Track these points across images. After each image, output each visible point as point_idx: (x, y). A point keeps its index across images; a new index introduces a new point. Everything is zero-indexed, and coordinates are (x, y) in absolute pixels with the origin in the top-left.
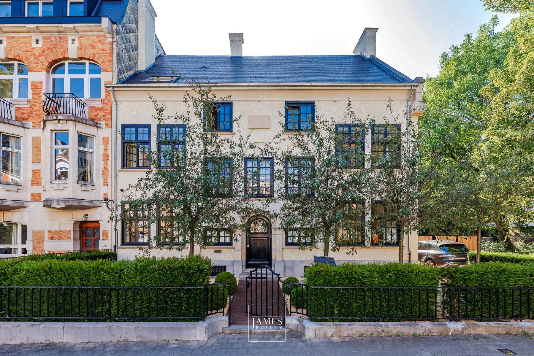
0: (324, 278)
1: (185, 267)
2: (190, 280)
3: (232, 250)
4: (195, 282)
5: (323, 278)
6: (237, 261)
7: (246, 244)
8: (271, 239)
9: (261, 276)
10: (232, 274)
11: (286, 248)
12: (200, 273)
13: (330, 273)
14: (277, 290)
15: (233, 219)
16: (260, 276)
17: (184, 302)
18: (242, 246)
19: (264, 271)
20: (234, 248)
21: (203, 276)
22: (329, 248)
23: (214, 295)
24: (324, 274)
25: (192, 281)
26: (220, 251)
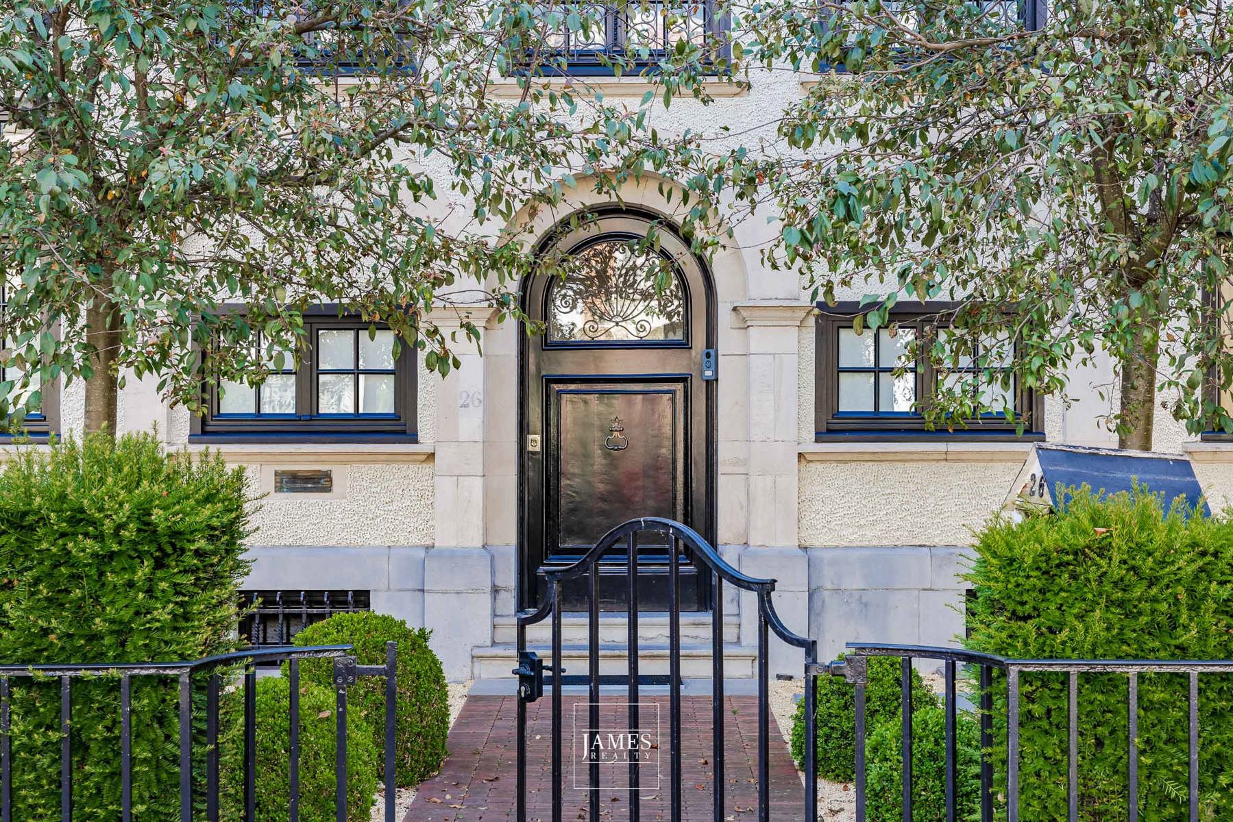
0: (1121, 604)
1: (44, 520)
2: (81, 617)
3: (412, 470)
4: (122, 632)
5: (1111, 603)
6: (454, 557)
7: (523, 429)
8: (711, 385)
9: (634, 665)
10: (413, 625)
11: (824, 459)
12: (159, 564)
13: (1163, 563)
14: (752, 756)
15: (413, 187)
16: (622, 668)
17: (36, 785)
18: (488, 443)
19: (654, 628)
20: (431, 456)
21: (178, 589)
22: (1159, 398)
23: (271, 763)
24: (1117, 572)
25: (99, 624)
26: (317, 482)
